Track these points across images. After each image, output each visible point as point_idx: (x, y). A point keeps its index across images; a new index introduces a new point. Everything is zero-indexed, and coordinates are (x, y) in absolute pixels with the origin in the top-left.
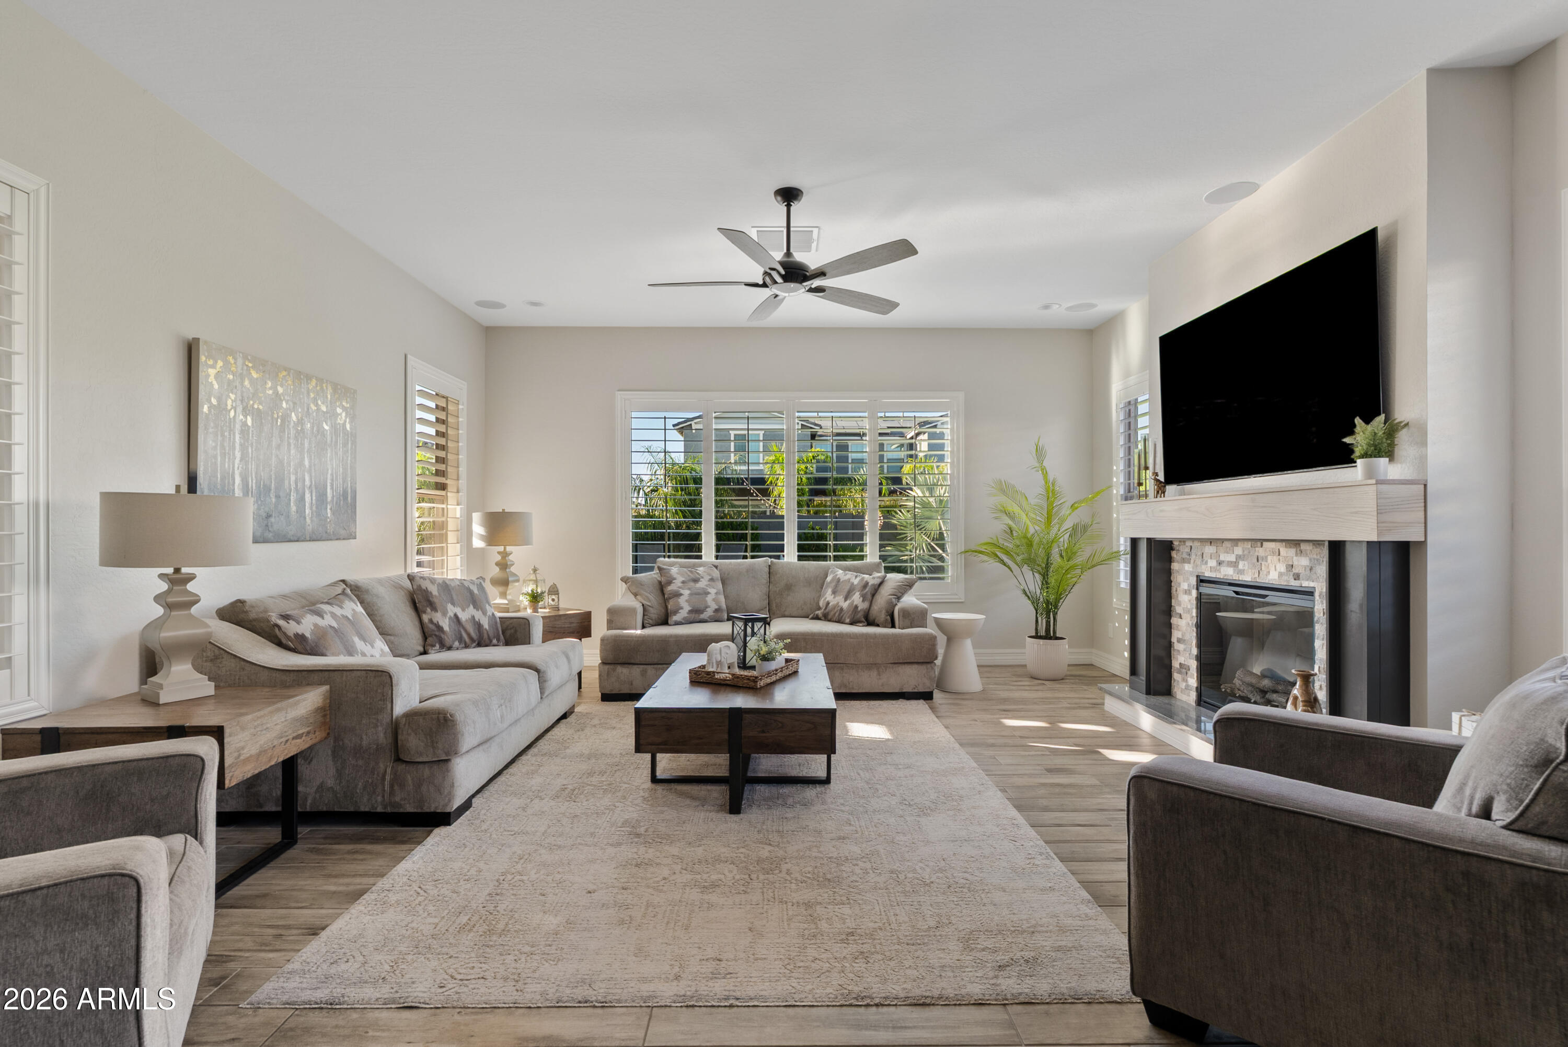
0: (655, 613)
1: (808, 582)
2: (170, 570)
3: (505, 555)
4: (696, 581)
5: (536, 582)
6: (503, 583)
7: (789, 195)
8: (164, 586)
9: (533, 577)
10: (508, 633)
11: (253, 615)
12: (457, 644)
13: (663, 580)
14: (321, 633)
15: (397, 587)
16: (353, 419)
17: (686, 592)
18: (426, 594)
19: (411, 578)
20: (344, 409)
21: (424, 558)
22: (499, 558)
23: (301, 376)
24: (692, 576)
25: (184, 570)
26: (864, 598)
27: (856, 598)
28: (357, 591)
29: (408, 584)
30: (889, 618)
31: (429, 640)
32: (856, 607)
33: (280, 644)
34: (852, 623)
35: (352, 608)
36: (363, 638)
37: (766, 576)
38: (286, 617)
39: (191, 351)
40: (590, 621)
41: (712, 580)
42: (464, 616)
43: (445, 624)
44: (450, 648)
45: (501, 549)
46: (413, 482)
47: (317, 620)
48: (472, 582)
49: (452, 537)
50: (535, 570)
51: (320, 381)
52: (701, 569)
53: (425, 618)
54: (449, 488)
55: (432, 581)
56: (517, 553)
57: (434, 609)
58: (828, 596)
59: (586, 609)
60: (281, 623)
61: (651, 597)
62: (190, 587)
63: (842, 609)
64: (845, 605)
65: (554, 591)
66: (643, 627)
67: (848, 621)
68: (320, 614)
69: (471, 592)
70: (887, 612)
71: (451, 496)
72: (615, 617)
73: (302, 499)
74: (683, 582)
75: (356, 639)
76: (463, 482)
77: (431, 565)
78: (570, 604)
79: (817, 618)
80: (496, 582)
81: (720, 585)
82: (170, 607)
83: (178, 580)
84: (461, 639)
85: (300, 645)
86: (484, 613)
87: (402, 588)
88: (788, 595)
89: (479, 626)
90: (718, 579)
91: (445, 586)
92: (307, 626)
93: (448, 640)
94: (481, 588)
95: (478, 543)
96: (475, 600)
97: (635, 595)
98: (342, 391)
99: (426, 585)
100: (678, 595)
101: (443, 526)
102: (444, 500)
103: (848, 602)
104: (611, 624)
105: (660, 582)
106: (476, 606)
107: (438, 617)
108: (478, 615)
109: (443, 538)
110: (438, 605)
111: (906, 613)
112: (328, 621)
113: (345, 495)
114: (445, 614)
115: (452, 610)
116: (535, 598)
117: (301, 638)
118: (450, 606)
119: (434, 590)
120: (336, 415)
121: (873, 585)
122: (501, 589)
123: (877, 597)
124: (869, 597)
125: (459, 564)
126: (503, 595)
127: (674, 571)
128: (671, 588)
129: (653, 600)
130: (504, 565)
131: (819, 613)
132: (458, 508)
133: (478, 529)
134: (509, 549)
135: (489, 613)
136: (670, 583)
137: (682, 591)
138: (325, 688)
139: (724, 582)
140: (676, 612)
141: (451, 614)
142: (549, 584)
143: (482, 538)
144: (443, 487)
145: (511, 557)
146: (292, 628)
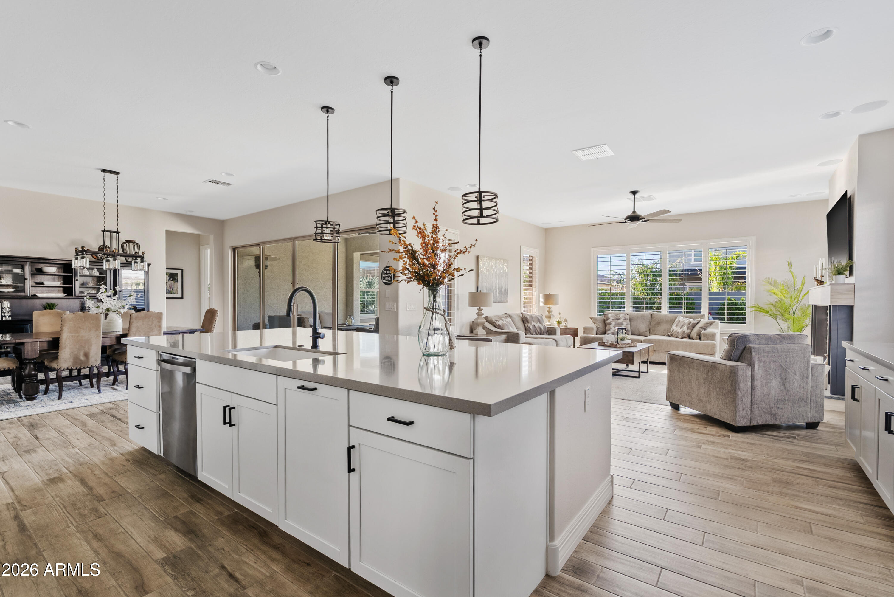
0: (601, 330)
1: (667, 322)
2: (479, 308)
3: (550, 308)
4: (618, 319)
5: (560, 318)
6: (549, 317)
7: (634, 193)
8: (478, 311)
9: (559, 316)
10: (549, 332)
11: (489, 320)
12: (534, 333)
13: (605, 318)
14: (503, 325)
15: (519, 316)
16: (507, 268)
17: (613, 323)
18: (526, 319)
19: (522, 314)
20: (506, 266)
21: (525, 309)
22: (548, 309)
23: (496, 259)
24: (617, 317)
25: (481, 308)
26: (688, 328)
27: (685, 328)
28: (510, 316)
29: (521, 315)
30: (698, 336)
31: (527, 331)
32: (684, 331)
33: (495, 327)
34: (682, 338)
35: (509, 320)
36: (512, 327)
37: (649, 319)
38: (496, 320)
39: (477, 258)
40: (577, 331)
41: (625, 319)
42: (536, 325)
43: (531, 327)
44: (532, 334)
45: (549, 306)
46: (522, 280)
47: (502, 321)
48: (539, 316)
49: (534, 302)
50: (560, 314)
51: (501, 259)
52: (622, 315)
53: (526, 325)
54: (533, 286)
55: (528, 315)
56: (554, 308)
57: (528, 323)
58: (674, 327)
59: (577, 328)
60: (495, 322)
61: (600, 324)
62: (482, 311)
63: (678, 333)
64: (680, 331)
65: (566, 321)
66: (597, 334)
67: (680, 337)
68: (503, 320)
69: (539, 319)
70: (697, 334)
71: (534, 288)
72: (586, 330)
73: (496, 291)
74: (613, 320)
75: (510, 327)
76: (537, 284)
77: (527, 311)
78: (571, 325)
79: (669, 336)
80: (546, 317)
81: (629, 322)
82: (479, 315)
83: (480, 310)
84: (535, 332)
85: (499, 327)
86: (542, 325)
87: (520, 316)
88: (658, 326)
89: (540, 329)
90: (627, 319)
91: (531, 317)
92: (500, 323)
93: (532, 332)
94: (541, 317)
95: (541, 304)
96: (539, 321)
97: (595, 323)
98: (505, 261)
99: (526, 316)
100: (610, 324)
101: (531, 299)
102: (531, 290)
103: (681, 330)
104: (584, 333)
105: (604, 319)
106: (540, 323)
107: (529, 325)
108: (540, 325)
109: (531, 302)
110: (529, 322)
111: (705, 335)
112: (504, 322)
113: (506, 290)
114: (531, 324)
115: (533, 323)
116: (559, 323)
117: (499, 325)
118: (532, 322)
119: (528, 317)
120: (504, 268)
121: (693, 323)
122: (549, 319)
123: (695, 328)
124: (691, 328)
125: (536, 311)
126: (549, 321)
127: (610, 316)
128: (608, 321)
129: (601, 326)
130: (549, 312)
131: (669, 334)
132: (536, 292)
133: (542, 300)
134: (551, 306)
135: (544, 325)
136: (607, 319)
137: (612, 323)
138: (506, 335)
139: (630, 320)
140: (609, 330)
141: (533, 324)
142: (564, 318)
143: (542, 302)
144: (531, 286)
145: (552, 309)
146: (497, 323)
